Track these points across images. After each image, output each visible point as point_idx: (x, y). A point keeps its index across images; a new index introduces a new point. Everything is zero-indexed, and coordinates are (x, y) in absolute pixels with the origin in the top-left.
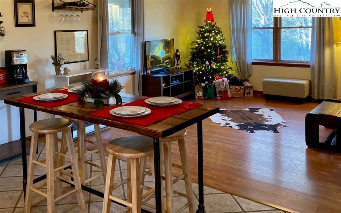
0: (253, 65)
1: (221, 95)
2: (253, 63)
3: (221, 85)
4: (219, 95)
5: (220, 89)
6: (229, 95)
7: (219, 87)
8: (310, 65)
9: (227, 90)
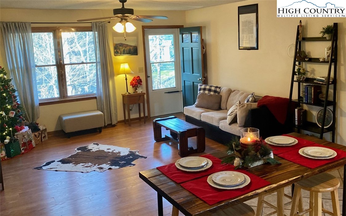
0: (40, 107)
1: (25, 147)
2: (41, 104)
3: (25, 135)
4: (23, 148)
5: (24, 141)
6: (33, 144)
7: (23, 139)
8: (97, 97)
9: (31, 139)
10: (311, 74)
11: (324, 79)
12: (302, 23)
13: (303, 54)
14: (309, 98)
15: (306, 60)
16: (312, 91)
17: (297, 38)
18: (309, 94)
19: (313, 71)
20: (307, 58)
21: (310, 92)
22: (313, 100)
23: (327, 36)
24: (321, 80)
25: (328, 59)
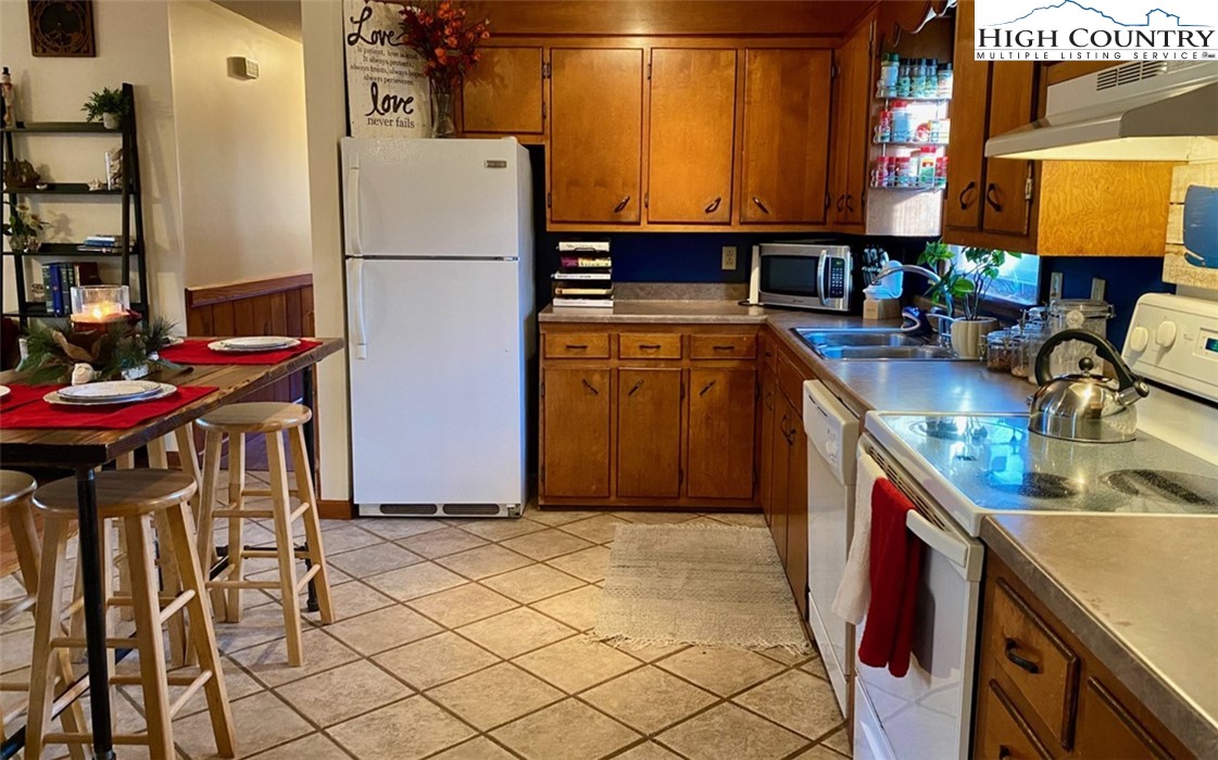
11: (112, 239)
12: (10, 76)
13: (25, 170)
14: (65, 298)
15: (38, 190)
16: (74, 276)
18: (65, 287)
19: (63, 223)
20: (43, 184)
21: (68, 280)
23: (108, 120)
24: (103, 245)
25: (115, 183)
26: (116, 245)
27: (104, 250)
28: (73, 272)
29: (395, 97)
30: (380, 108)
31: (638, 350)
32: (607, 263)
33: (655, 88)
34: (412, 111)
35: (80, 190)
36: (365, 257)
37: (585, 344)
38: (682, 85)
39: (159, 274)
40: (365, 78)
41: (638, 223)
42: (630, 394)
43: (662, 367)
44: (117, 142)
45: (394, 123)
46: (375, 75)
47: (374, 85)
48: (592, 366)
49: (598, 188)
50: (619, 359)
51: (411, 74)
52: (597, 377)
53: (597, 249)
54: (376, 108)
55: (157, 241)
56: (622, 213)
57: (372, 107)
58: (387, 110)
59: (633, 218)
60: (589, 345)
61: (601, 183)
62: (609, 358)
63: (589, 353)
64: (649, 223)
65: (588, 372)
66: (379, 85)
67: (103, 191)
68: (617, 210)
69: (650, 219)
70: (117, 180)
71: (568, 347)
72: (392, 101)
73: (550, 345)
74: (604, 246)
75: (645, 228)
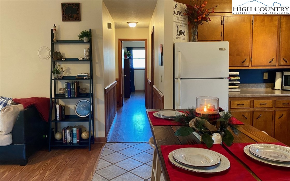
10: (66, 73)
11: (87, 75)
12: (56, 27)
13: (59, 55)
14: (72, 93)
15: (62, 60)
16: (74, 86)
17: (52, 40)
18: (72, 89)
19: (68, 70)
20: (64, 59)
21: (73, 87)
22: (76, 94)
23: (85, 39)
24: (84, 76)
25: (87, 58)
26: (88, 76)
27: (84, 78)
28: (74, 85)
29: (182, 31)
30: (179, 34)
31: (259, 105)
32: (238, 78)
33: (254, 27)
34: (185, 35)
35: (75, 60)
36: (181, 79)
37: (243, 104)
38: (262, 26)
39: (97, 84)
40: (176, 25)
41: (248, 66)
42: (257, 119)
43: (266, 110)
44: (88, 46)
45: (181, 38)
46: (178, 24)
47: (178, 27)
48: (245, 110)
49: (237, 56)
50: (253, 108)
51: (185, 24)
52: (247, 114)
53: (236, 74)
54: (178, 34)
55: (96, 75)
56: (244, 63)
57: (177, 34)
58: (180, 35)
59: (247, 65)
60: (244, 104)
61: (238, 55)
62: (250, 108)
63: (244, 106)
64: (252, 66)
65: (244, 112)
66: (179, 27)
67: (83, 60)
68: (243, 62)
69: (252, 65)
70: (87, 57)
71: (238, 105)
72: (181, 32)
73: (233, 104)
74: (238, 73)
75: (250, 68)
